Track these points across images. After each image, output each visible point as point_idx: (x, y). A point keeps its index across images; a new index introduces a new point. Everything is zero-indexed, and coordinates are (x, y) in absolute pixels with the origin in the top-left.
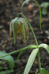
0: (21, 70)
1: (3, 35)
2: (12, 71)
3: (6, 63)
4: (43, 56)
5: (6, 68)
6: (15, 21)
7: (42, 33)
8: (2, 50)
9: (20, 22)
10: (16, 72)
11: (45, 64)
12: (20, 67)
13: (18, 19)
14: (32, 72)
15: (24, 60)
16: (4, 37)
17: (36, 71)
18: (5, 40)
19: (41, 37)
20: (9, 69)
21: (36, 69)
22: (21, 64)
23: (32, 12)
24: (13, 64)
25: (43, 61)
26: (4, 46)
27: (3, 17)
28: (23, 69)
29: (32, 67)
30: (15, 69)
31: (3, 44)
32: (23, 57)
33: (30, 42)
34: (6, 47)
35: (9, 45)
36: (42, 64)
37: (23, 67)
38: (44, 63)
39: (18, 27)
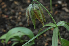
2: (34, 43)
6: (31, 9)
9: (36, 8)
10: (37, 42)
13: (33, 6)
16: (17, 9)
31: (18, 16)
35: (24, 16)
39: (35, 13)
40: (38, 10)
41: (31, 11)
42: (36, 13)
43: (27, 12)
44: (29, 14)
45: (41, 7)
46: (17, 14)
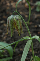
0: (19, 57)
1: (4, 29)
2: (11, 58)
3: (6, 52)
4: (37, 45)
5: (6, 56)
6: (11, 18)
7: (36, 26)
8: (3, 41)
9: (16, 18)
10: (15, 59)
11: (39, 52)
12: (18, 55)
14: (27, 59)
15: (21, 49)
16: (5, 30)
17: (31, 58)
18: (5, 33)
19: (35, 30)
20: (9, 56)
21: (31, 57)
22: (19, 52)
23: (28, 9)
24: (12, 53)
25: (37, 50)
26: (5, 38)
27: (4, 14)
28: (20, 56)
29: (28, 54)
30: (14, 56)
31: (4, 36)
32: (20, 47)
33: (26, 34)
34: (6, 38)
35: (9, 37)
36: (36, 52)
37: (20, 55)
38: (37, 51)
40: (17, 20)
41: (11, 20)
42: (15, 22)
43: (7, 21)
44: (9, 22)
45: (20, 19)
46: (4, 34)
